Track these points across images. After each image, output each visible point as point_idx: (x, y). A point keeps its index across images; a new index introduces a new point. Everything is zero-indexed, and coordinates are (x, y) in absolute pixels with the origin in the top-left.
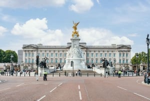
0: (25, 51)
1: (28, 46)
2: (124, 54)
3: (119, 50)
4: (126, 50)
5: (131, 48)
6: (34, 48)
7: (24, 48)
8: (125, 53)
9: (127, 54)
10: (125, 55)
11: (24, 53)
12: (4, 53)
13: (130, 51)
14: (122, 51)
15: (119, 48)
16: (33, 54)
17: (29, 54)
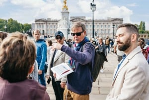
0: (37, 24)
1: (39, 20)
2: (117, 26)
3: (113, 22)
5: (123, 21)
6: (44, 21)
7: (36, 21)
11: (36, 25)
12: (22, 26)
14: (116, 23)
15: (113, 21)
16: (43, 26)
17: (40, 26)
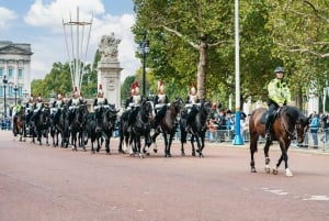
2: (10, 70)
4: (18, 57)
5: (31, 54)
8: (15, 66)
9: (20, 70)
10: (15, 72)
13: (28, 61)
14: (8, 61)
